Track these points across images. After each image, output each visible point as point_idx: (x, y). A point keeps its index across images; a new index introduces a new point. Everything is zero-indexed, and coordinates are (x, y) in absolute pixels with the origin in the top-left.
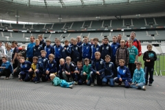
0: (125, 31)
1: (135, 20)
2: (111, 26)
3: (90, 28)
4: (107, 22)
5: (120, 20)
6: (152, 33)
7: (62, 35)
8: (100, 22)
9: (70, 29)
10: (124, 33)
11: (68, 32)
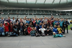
0: (34, 14)
1: (37, 10)
2: (28, 12)
3: (20, 13)
4: (27, 11)
5: (32, 10)
6: (44, 16)
7: (7, 15)
8: (24, 10)
9: (11, 12)
10: (33, 15)
11: (10, 14)
